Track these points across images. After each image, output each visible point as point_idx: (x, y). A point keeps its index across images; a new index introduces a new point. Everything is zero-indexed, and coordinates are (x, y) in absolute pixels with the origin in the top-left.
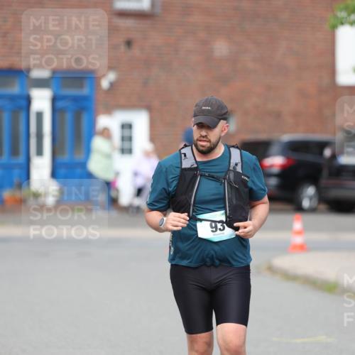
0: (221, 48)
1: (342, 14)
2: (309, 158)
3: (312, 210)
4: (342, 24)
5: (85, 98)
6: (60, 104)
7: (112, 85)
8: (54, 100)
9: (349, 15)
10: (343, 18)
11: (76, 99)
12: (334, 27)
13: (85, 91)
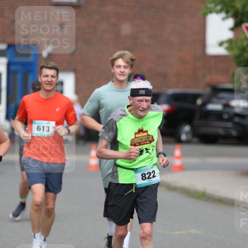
0: (126, 29)
1: (211, 6)
2: (187, 105)
3: (188, 142)
4: (211, 12)
5: (30, 64)
6: (13, 68)
7: (50, 55)
8: (9, 65)
9: (216, 6)
10: (211, 8)
11: (24, 65)
12: (205, 15)
13: (31, 59)
